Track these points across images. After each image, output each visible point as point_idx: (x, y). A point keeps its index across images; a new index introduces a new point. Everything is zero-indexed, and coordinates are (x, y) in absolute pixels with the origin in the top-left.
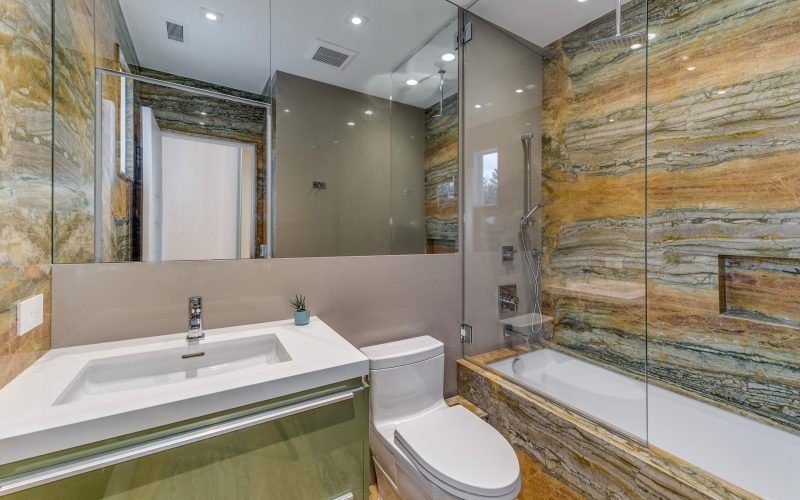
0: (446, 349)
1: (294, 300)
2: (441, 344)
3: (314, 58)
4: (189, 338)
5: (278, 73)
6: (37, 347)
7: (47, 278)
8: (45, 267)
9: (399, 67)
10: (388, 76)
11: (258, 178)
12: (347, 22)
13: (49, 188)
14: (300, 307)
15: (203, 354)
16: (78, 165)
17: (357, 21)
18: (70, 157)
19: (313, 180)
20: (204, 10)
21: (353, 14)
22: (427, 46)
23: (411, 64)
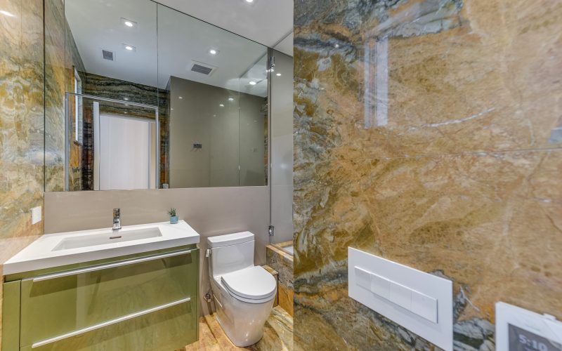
0: (256, 238)
1: (170, 210)
2: (253, 235)
3: (192, 70)
4: (114, 230)
5: (172, 77)
6: (39, 232)
7: (42, 198)
8: (41, 193)
9: (243, 75)
10: (238, 79)
11: (162, 142)
12: (208, 52)
13: (43, 154)
14: (173, 214)
15: (120, 237)
16: (55, 140)
17: (213, 52)
18: (52, 137)
19: (194, 143)
20: (124, 45)
21: (211, 49)
22: (256, 65)
23: (249, 74)
